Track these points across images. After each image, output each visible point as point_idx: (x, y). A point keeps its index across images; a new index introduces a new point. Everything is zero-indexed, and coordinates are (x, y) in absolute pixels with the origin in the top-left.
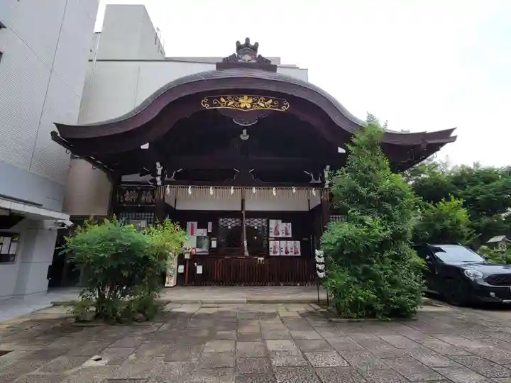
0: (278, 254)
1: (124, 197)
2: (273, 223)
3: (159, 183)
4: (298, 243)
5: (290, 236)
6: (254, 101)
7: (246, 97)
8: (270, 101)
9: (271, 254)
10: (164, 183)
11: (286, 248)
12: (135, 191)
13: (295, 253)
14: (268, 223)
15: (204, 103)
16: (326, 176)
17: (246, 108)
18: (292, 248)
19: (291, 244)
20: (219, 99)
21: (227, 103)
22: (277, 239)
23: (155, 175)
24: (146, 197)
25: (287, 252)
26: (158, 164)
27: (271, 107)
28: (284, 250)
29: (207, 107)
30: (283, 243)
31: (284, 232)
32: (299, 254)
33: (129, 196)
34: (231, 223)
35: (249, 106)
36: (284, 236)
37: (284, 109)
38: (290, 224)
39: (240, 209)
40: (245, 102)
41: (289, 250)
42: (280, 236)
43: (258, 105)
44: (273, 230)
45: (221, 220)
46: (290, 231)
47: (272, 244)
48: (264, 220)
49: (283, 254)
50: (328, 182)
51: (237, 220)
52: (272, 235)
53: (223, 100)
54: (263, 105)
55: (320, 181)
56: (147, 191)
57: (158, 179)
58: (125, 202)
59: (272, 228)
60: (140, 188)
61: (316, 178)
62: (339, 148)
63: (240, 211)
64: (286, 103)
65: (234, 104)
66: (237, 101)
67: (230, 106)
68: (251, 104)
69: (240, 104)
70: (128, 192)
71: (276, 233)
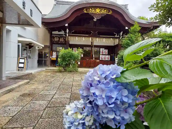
0: (103, 59)
1: (54, 39)
2: (101, 49)
3: (67, 36)
4: (109, 56)
5: (107, 54)
7: (98, 9)
8: (106, 10)
9: (101, 59)
10: (69, 35)
13: (108, 59)
15: (85, 11)
16: (121, 35)
17: (98, 13)
19: (107, 56)
20: (89, 9)
21: (92, 11)
22: (102, 55)
23: (66, 33)
24: (62, 40)
25: (105, 59)
26: (67, 29)
27: (106, 13)
29: (85, 12)
30: (104, 56)
31: (105, 52)
32: (109, 60)
33: (56, 39)
34: (88, 49)
35: (99, 12)
36: (105, 54)
37: (110, 13)
38: (107, 50)
39: (91, 44)
40: (98, 11)
43: (102, 12)
44: (101, 52)
45: (84, 48)
46: (107, 52)
48: (99, 48)
50: (121, 37)
51: (90, 48)
52: (101, 53)
53: (91, 9)
54: (103, 12)
55: (119, 36)
56: (62, 37)
57: (67, 34)
58: (54, 41)
59: (101, 51)
60: (59, 37)
61: (118, 35)
62: (126, 27)
63: (91, 45)
64: (111, 11)
65: (94, 11)
66: (95, 10)
67: (93, 12)
68: (100, 11)
69: (96, 11)
70: (55, 38)
71: (103, 53)
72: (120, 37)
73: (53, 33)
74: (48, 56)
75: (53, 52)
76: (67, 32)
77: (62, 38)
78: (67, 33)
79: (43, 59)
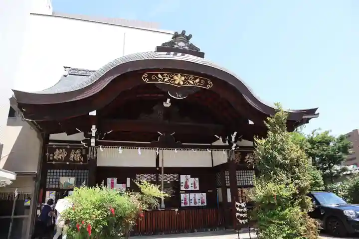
0: (188, 205)
1: (54, 155)
2: (183, 178)
3: (93, 144)
4: (204, 194)
5: (198, 189)
6: (185, 79)
7: (179, 75)
8: (198, 80)
9: (183, 205)
10: (97, 144)
11: (195, 200)
12: (64, 150)
13: (202, 203)
14: (179, 178)
15: (144, 78)
16: (233, 140)
17: (179, 84)
18: (199, 199)
19: (198, 196)
20: (157, 75)
21: (164, 79)
22: (186, 192)
23: (88, 136)
24: (76, 156)
25: (195, 203)
26: (94, 127)
27: (199, 85)
28: (193, 201)
29: (147, 81)
30: (192, 195)
31: (193, 185)
32: (205, 204)
33: (59, 155)
34: (147, 178)
35: (182, 83)
36: (193, 189)
37: (208, 87)
38: (197, 179)
39: (154, 165)
40: (179, 79)
41: (197, 201)
42: (190, 189)
43: (189, 82)
44: (184, 184)
45: (138, 176)
46: (197, 185)
47: (183, 196)
48: (175, 176)
49: (192, 204)
50: (234, 145)
51: (152, 176)
52: (182, 188)
53: (160, 76)
54: (192, 83)
55: (227, 144)
56: (76, 150)
57: (93, 140)
58: (54, 160)
59: (182, 183)
60: (68, 147)
61: (224, 141)
62: (249, 121)
63: (155, 168)
64: (209, 82)
65: (169, 80)
66: (172, 78)
67: (166, 82)
68: (184, 82)
69: (175, 80)
70: (57, 150)
71: (186, 186)
72: (231, 144)
73: (53, 137)
74: (28, 207)
75: (48, 193)
76: (94, 135)
77: (78, 151)
78: (91, 137)
79: (13, 216)
